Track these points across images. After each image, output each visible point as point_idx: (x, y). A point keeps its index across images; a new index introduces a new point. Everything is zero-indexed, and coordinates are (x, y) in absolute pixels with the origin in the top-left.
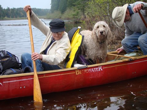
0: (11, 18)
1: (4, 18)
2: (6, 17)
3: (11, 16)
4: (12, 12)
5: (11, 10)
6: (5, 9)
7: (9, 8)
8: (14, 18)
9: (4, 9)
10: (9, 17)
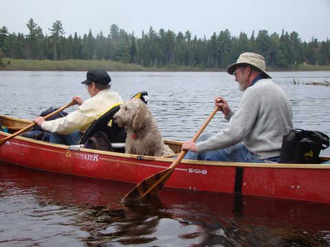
0: (317, 66)
1: (301, 65)
2: (305, 64)
3: (318, 61)
4: (322, 52)
5: (320, 46)
6: (305, 43)
7: (316, 40)
8: (325, 67)
9: (303, 42)
10: (314, 64)
